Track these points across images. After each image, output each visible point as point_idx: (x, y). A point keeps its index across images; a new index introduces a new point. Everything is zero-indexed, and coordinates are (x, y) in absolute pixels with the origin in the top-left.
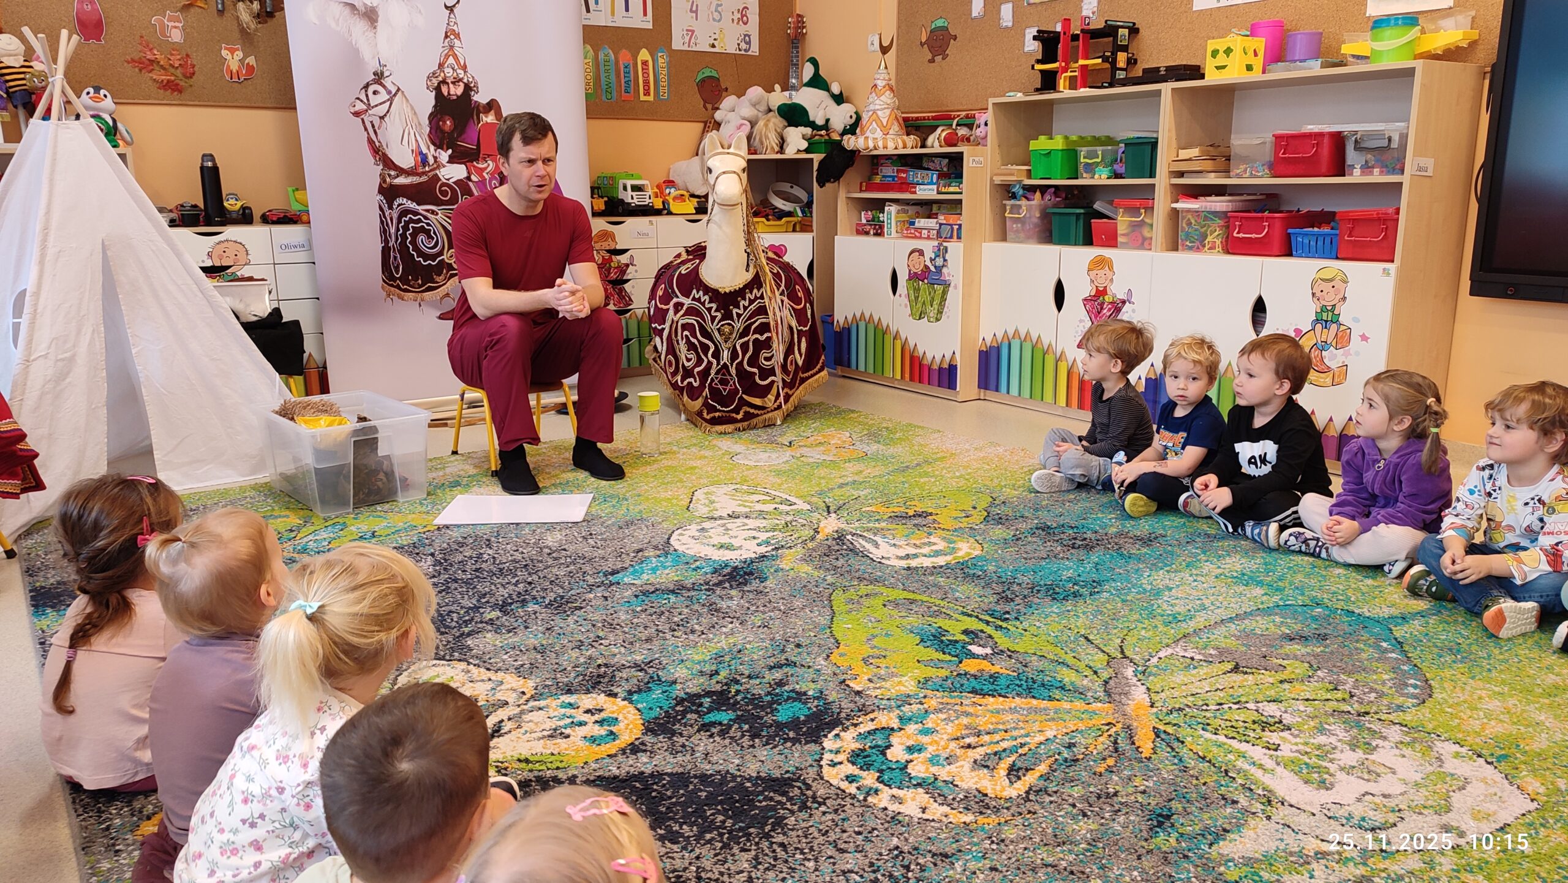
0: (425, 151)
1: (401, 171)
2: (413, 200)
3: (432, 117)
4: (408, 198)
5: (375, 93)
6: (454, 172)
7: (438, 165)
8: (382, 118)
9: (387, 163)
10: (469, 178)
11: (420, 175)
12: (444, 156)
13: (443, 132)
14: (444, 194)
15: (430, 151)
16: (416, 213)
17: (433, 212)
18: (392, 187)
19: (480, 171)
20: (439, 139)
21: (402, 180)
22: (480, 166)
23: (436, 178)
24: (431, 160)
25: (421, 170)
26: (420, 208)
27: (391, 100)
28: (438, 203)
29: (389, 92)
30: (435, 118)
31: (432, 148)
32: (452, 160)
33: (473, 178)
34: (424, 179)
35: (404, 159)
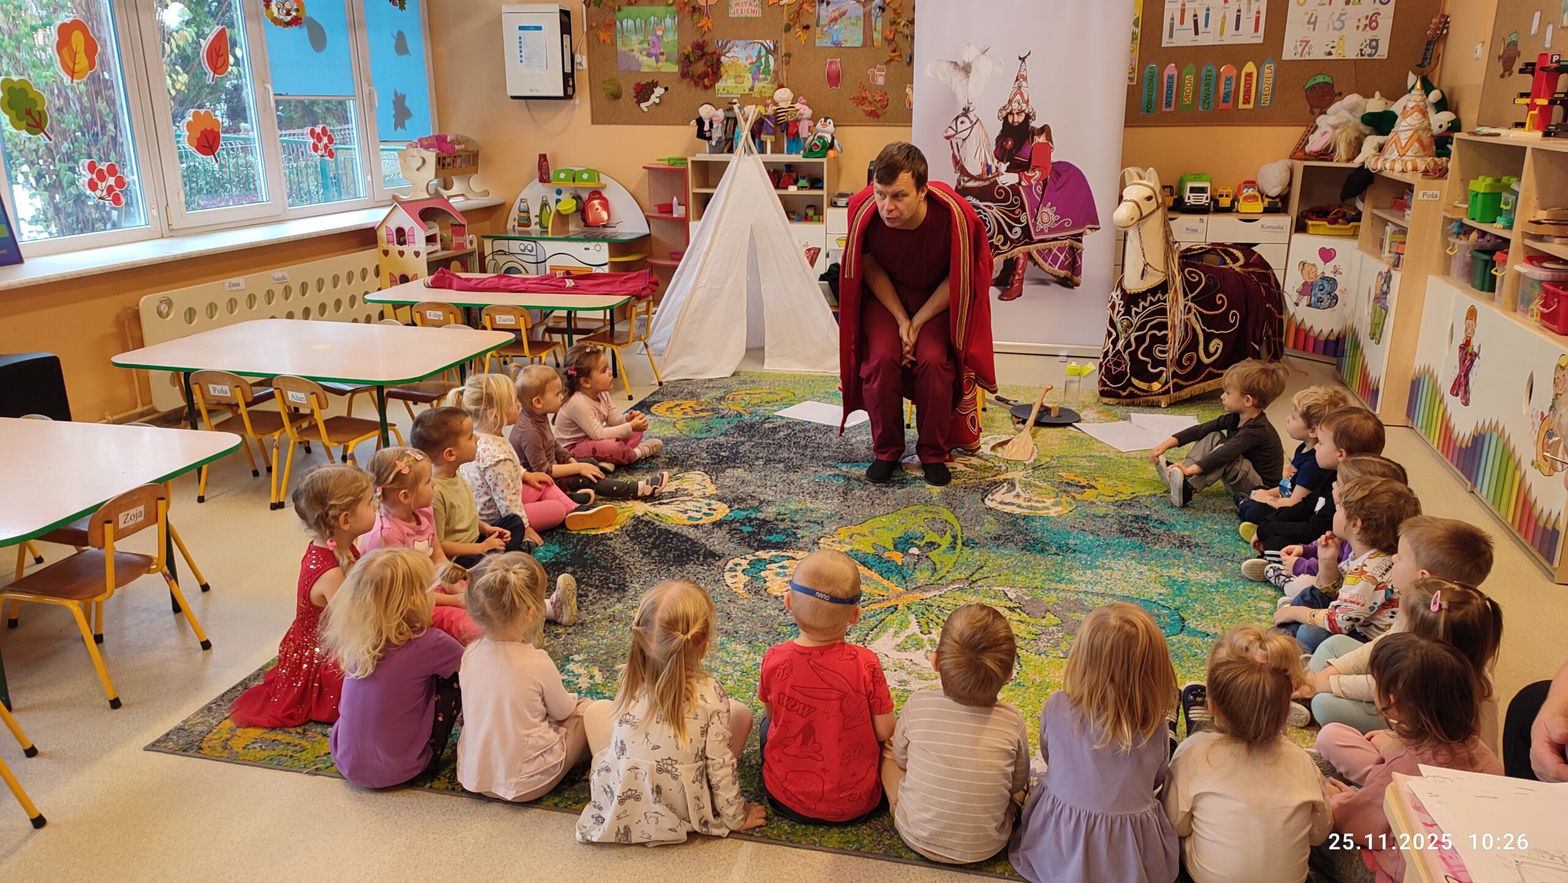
0: (990, 163)
1: (972, 178)
2: (977, 198)
3: (998, 139)
4: (974, 197)
5: (962, 122)
6: (1008, 179)
7: (998, 174)
8: (964, 140)
9: (963, 171)
10: (1019, 183)
11: (985, 180)
12: (1004, 167)
13: (1005, 149)
14: (1000, 194)
15: (994, 163)
16: (978, 207)
17: (990, 207)
18: (964, 188)
19: (1029, 179)
20: (1001, 154)
21: (972, 184)
22: (1030, 174)
23: (996, 183)
24: (994, 170)
25: (985, 177)
26: (981, 204)
27: (972, 127)
28: (995, 201)
29: (971, 122)
30: (1000, 140)
31: (996, 161)
32: (1008, 170)
33: (1023, 183)
34: (987, 183)
35: (974, 168)
